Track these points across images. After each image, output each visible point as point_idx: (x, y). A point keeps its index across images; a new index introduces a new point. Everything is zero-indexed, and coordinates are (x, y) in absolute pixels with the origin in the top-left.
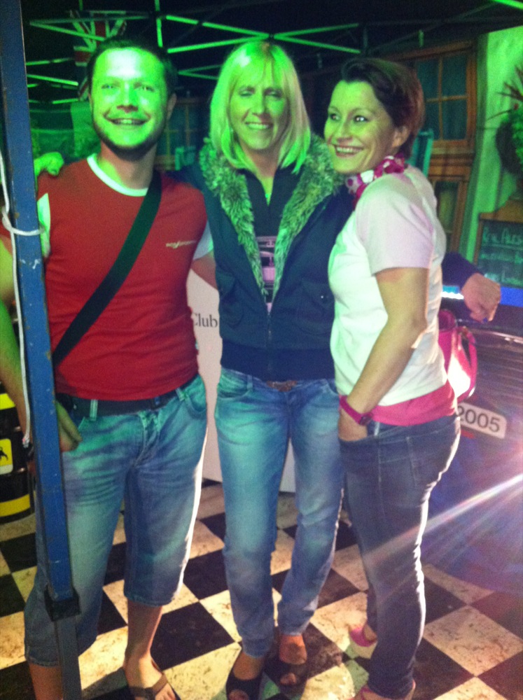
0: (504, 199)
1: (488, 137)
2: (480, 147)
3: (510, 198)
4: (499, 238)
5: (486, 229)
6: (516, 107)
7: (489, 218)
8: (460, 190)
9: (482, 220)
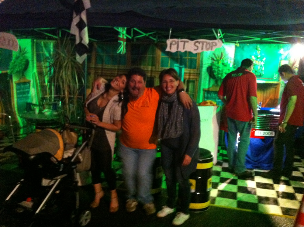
0: (211, 85)
1: (204, 69)
2: (202, 72)
3: (213, 85)
4: (210, 95)
5: (206, 93)
6: (213, 62)
7: (207, 90)
8: (195, 82)
9: (204, 91)
